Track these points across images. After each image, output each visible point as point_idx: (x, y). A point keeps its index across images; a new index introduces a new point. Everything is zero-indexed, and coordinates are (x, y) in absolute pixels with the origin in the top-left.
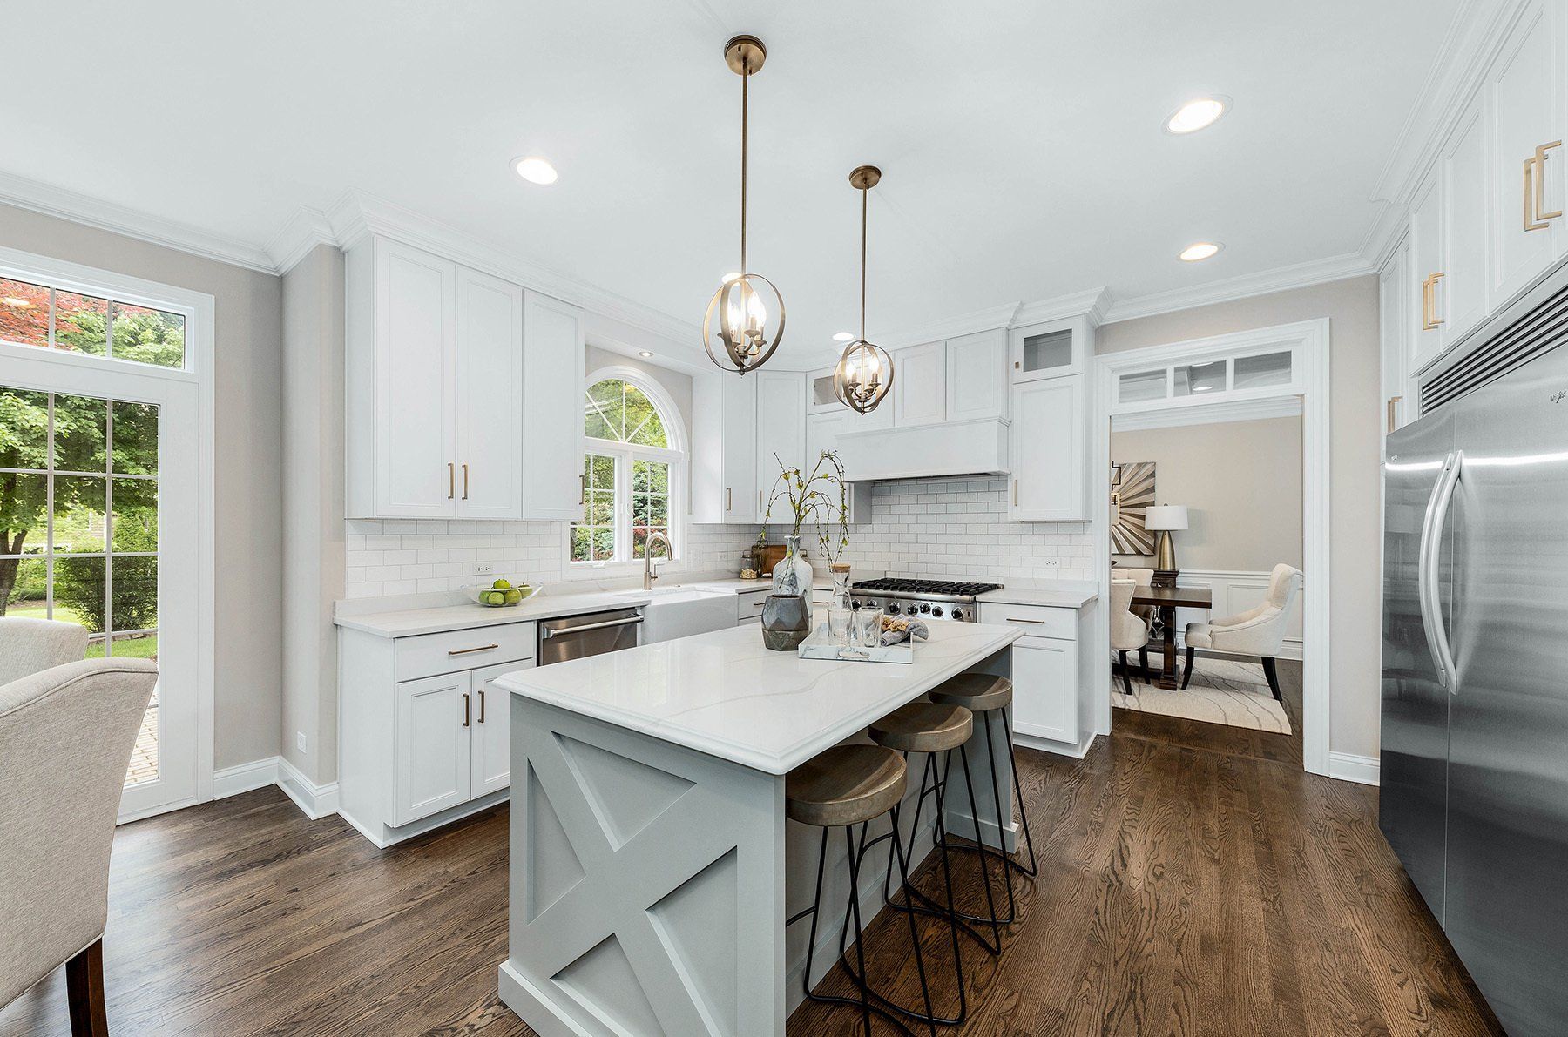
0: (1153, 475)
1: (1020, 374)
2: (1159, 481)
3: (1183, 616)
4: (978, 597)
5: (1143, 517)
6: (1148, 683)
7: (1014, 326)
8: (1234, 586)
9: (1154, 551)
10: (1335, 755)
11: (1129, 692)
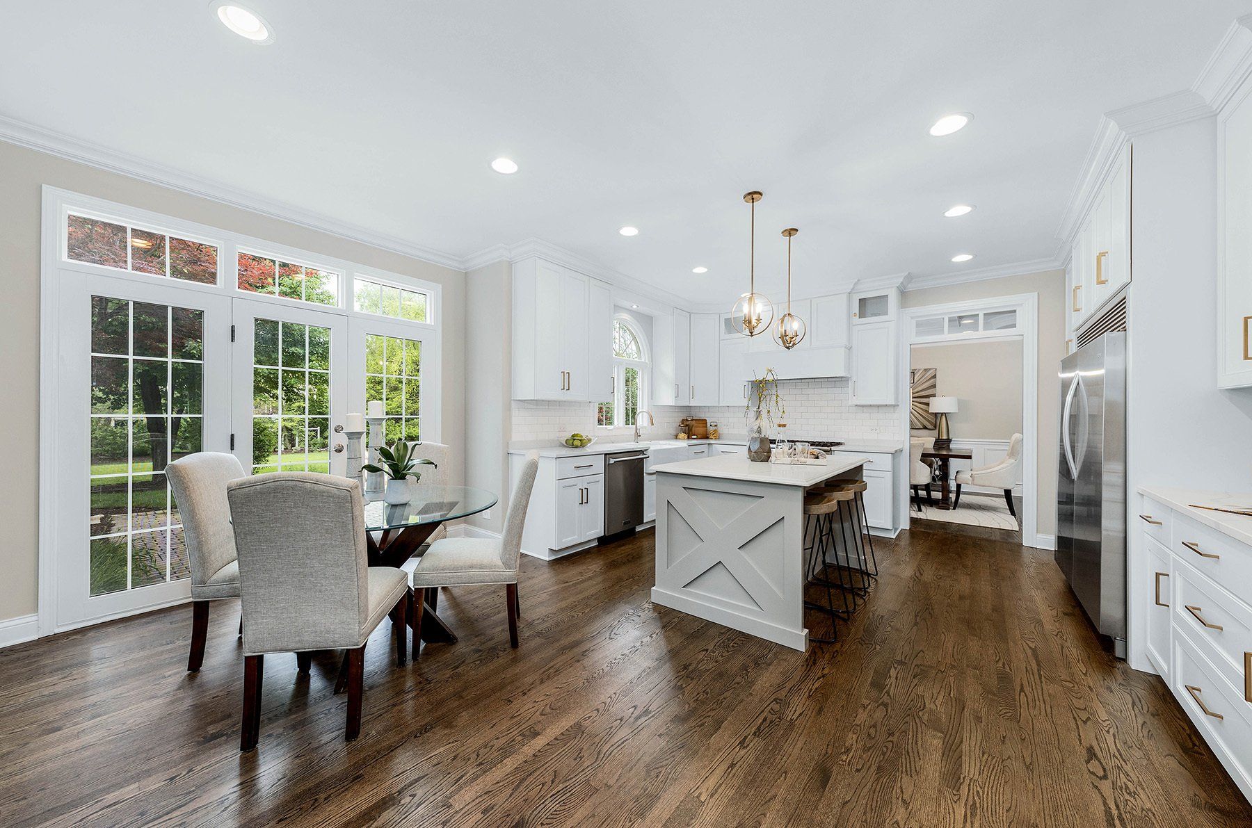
0: (935, 377)
1: (857, 320)
2: (939, 381)
3: (954, 464)
4: (833, 448)
5: (928, 404)
6: (932, 506)
7: (854, 292)
8: (988, 450)
9: (935, 427)
10: (1040, 536)
11: (920, 510)
